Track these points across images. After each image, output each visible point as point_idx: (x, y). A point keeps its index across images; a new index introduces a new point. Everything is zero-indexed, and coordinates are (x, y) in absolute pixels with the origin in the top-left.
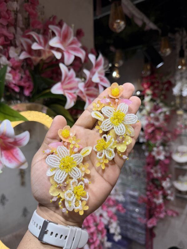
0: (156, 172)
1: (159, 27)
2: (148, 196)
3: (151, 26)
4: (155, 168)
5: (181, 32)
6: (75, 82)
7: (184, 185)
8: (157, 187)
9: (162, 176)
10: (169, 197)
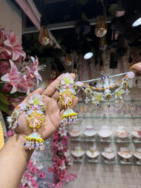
0: (60, 146)
1: (62, 48)
2: (54, 165)
3: (58, 46)
4: (59, 143)
5: (74, 53)
6: (17, 74)
7: (79, 153)
8: (61, 158)
9: (64, 148)
10: (69, 164)
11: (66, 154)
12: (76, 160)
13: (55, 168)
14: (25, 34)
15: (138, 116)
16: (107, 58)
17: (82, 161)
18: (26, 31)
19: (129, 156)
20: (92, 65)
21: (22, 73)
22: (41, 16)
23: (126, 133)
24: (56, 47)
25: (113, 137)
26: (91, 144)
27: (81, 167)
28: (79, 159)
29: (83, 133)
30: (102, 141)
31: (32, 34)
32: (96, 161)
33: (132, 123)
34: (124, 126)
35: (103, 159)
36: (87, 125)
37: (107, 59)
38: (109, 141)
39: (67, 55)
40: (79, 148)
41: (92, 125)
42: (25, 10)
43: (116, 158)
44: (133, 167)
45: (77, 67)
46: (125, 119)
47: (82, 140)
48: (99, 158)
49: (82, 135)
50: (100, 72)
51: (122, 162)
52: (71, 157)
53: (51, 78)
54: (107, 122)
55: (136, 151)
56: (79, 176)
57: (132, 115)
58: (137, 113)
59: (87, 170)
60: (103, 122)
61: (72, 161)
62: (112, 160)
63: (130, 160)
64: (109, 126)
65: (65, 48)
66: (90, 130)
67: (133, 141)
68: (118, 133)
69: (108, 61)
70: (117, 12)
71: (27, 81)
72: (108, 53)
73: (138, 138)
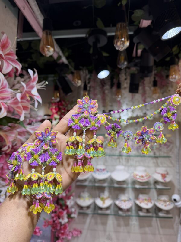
2: (53, 218)
3: (64, 60)
6: (8, 92)
7: (86, 201)
8: (61, 208)
9: (66, 195)
10: (73, 215)
11: (69, 203)
12: (81, 211)
13: (54, 221)
14: (20, 41)
15: (162, 154)
16: (126, 79)
17: (89, 211)
18: (22, 37)
19: (149, 206)
20: (107, 87)
21: (15, 91)
22: (43, 18)
23: (146, 176)
24: (61, 61)
25: (130, 181)
26: (101, 189)
27: (88, 220)
28: (85, 209)
29: (92, 175)
30: (116, 185)
31: (30, 42)
32: (108, 212)
33: (154, 163)
34: (144, 166)
35: (117, 209)
36: (97, 165)
37: (126, 81)
38: (125, 186)
39: (75, 72)
40: (86, 195)
41: (104, 164)
42: (22, 9)
43: (134, 208)
44: (154, 219)
45: (88, 88)
46: (146, 158)
47: (91, 184)
48: (112, 208)
49: (90, 178)
50: (116, 97)
51: (141, 214)
52: (75, 207)
53: (53, 101)
54: (123, 161)
55: (158, 199)
56: (84, 232)
57: (155, 153)
58: (160, 150)
59: (96, 223)
60: (118, 161)
61: (77, 212)
62: (129, 210)
63: (150, 211)
64: (125, 166)
65: (73, 64)
66: (101, 172)
67: (155, 185)
68: (137, 175)
69: (127, 83)
70: (142, 20)
71: (21, 102)
72: (127, 74)
73: (162, 183)
